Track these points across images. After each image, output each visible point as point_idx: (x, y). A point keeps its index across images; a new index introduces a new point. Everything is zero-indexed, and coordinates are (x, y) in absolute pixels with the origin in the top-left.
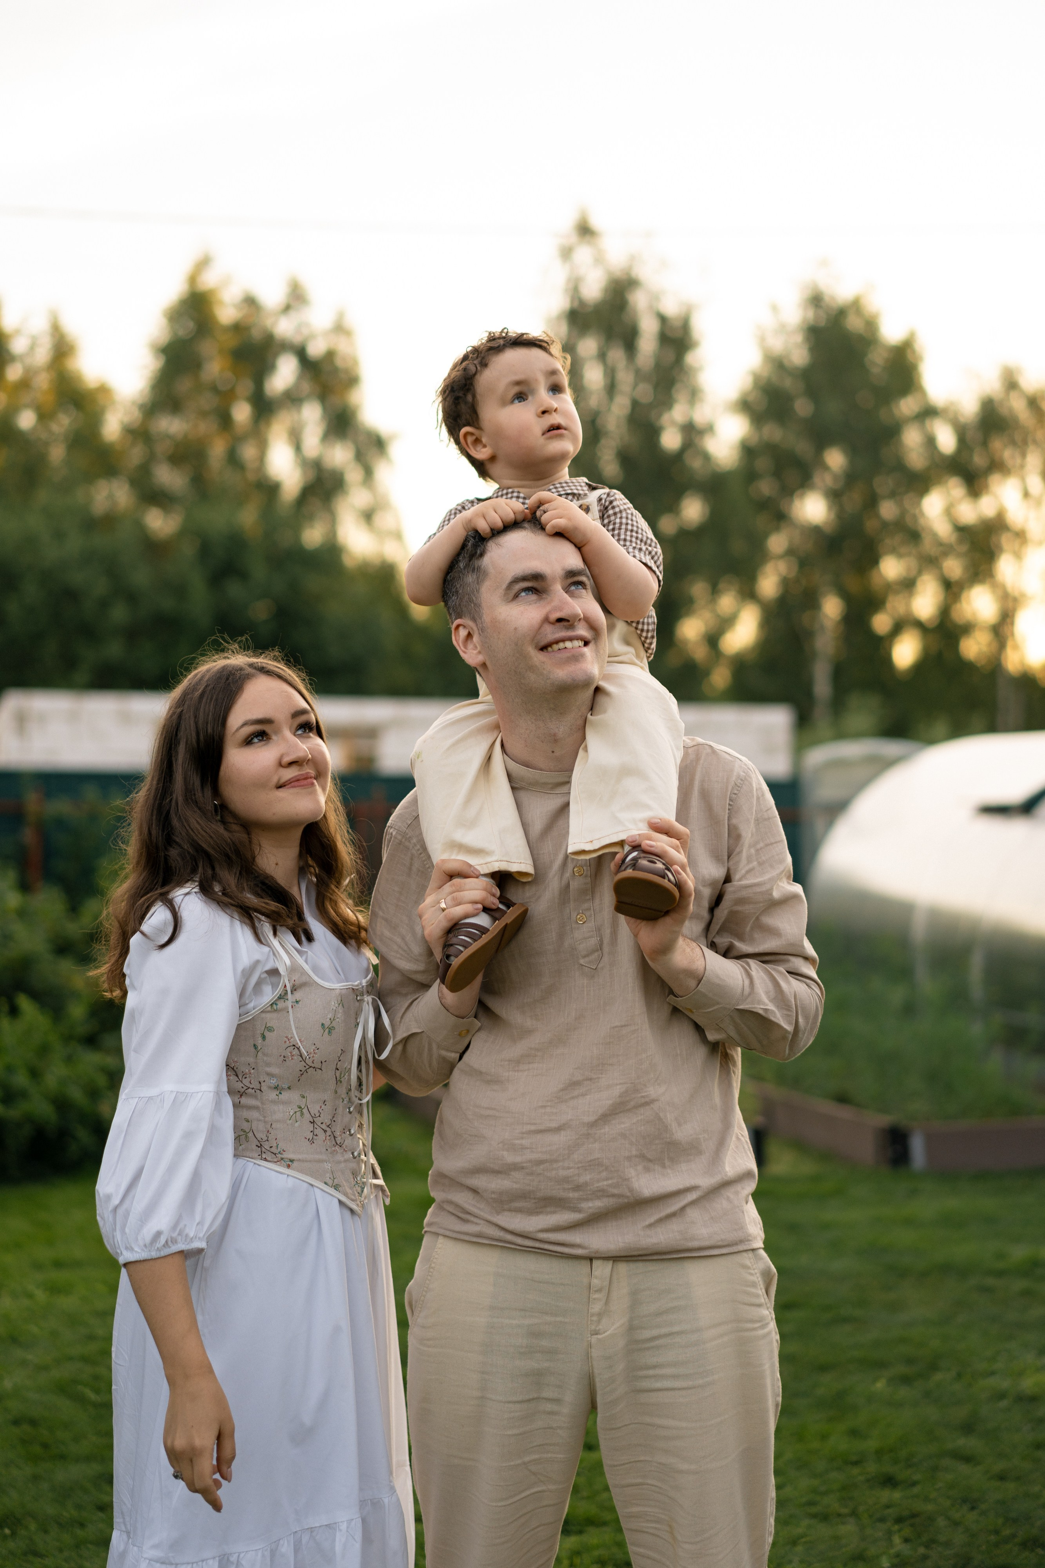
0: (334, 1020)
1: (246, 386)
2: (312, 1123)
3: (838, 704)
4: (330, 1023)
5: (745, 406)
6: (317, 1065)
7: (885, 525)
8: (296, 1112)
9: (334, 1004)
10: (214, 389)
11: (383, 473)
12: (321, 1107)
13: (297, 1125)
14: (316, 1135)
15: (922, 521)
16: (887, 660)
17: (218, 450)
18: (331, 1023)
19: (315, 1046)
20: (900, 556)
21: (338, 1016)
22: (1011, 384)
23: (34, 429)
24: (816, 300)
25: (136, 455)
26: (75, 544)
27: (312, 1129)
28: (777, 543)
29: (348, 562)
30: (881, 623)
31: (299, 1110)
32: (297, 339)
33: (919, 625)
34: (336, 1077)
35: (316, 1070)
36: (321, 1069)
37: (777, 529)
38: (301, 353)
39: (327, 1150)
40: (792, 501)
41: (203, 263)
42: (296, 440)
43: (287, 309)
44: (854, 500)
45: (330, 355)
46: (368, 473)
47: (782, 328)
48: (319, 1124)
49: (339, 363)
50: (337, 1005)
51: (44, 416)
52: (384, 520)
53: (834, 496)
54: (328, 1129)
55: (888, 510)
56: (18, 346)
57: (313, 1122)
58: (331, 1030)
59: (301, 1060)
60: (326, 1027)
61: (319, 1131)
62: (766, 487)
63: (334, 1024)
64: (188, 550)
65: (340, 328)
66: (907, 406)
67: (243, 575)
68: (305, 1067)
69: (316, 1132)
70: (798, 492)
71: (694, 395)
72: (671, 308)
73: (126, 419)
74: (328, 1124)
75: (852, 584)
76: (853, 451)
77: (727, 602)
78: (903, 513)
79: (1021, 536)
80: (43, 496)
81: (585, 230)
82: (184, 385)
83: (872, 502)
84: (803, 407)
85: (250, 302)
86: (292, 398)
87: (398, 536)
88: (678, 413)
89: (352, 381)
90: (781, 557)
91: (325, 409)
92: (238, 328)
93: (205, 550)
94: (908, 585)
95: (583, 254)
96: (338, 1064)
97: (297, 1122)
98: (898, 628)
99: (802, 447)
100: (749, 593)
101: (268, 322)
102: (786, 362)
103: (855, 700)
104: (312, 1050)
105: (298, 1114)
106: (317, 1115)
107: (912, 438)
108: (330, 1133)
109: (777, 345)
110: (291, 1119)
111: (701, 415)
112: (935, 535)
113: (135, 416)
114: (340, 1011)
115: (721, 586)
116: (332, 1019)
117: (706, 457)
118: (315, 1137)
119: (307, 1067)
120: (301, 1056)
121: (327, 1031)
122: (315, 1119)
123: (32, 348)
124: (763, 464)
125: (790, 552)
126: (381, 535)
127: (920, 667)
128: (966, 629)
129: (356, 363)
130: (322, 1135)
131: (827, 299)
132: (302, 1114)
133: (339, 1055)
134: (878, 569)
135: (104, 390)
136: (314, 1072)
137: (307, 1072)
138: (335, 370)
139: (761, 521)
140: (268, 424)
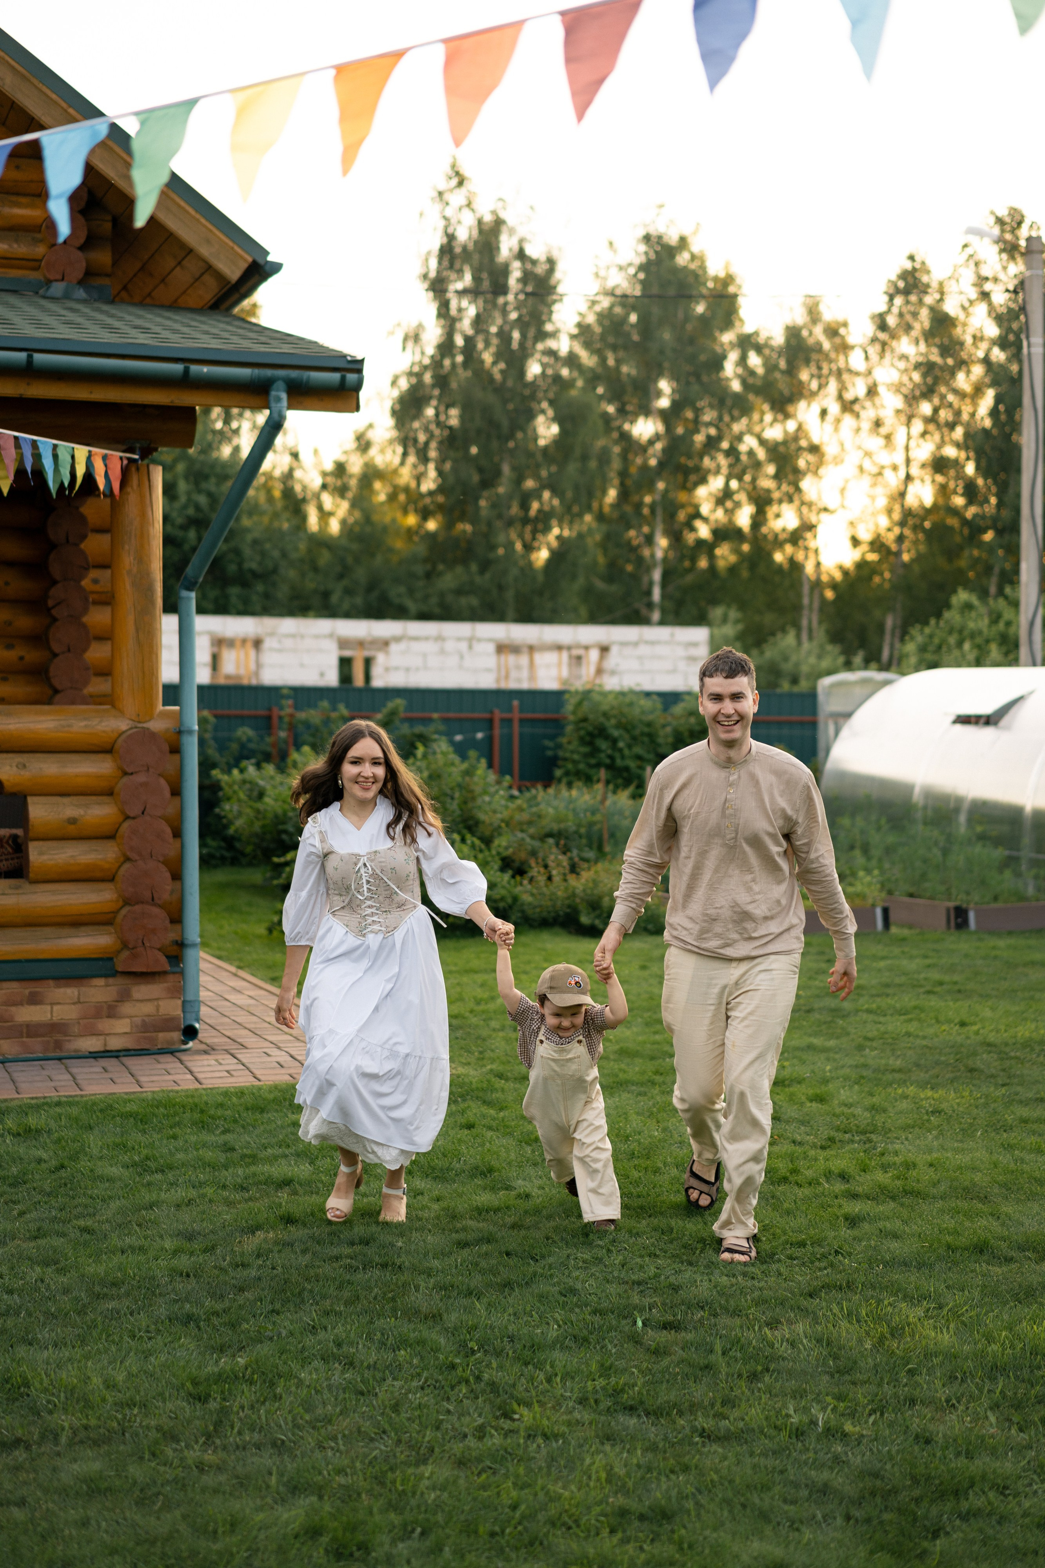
22: (814, 315)
79: (819, 451)
98: (720, 536)
128: (775, 541)
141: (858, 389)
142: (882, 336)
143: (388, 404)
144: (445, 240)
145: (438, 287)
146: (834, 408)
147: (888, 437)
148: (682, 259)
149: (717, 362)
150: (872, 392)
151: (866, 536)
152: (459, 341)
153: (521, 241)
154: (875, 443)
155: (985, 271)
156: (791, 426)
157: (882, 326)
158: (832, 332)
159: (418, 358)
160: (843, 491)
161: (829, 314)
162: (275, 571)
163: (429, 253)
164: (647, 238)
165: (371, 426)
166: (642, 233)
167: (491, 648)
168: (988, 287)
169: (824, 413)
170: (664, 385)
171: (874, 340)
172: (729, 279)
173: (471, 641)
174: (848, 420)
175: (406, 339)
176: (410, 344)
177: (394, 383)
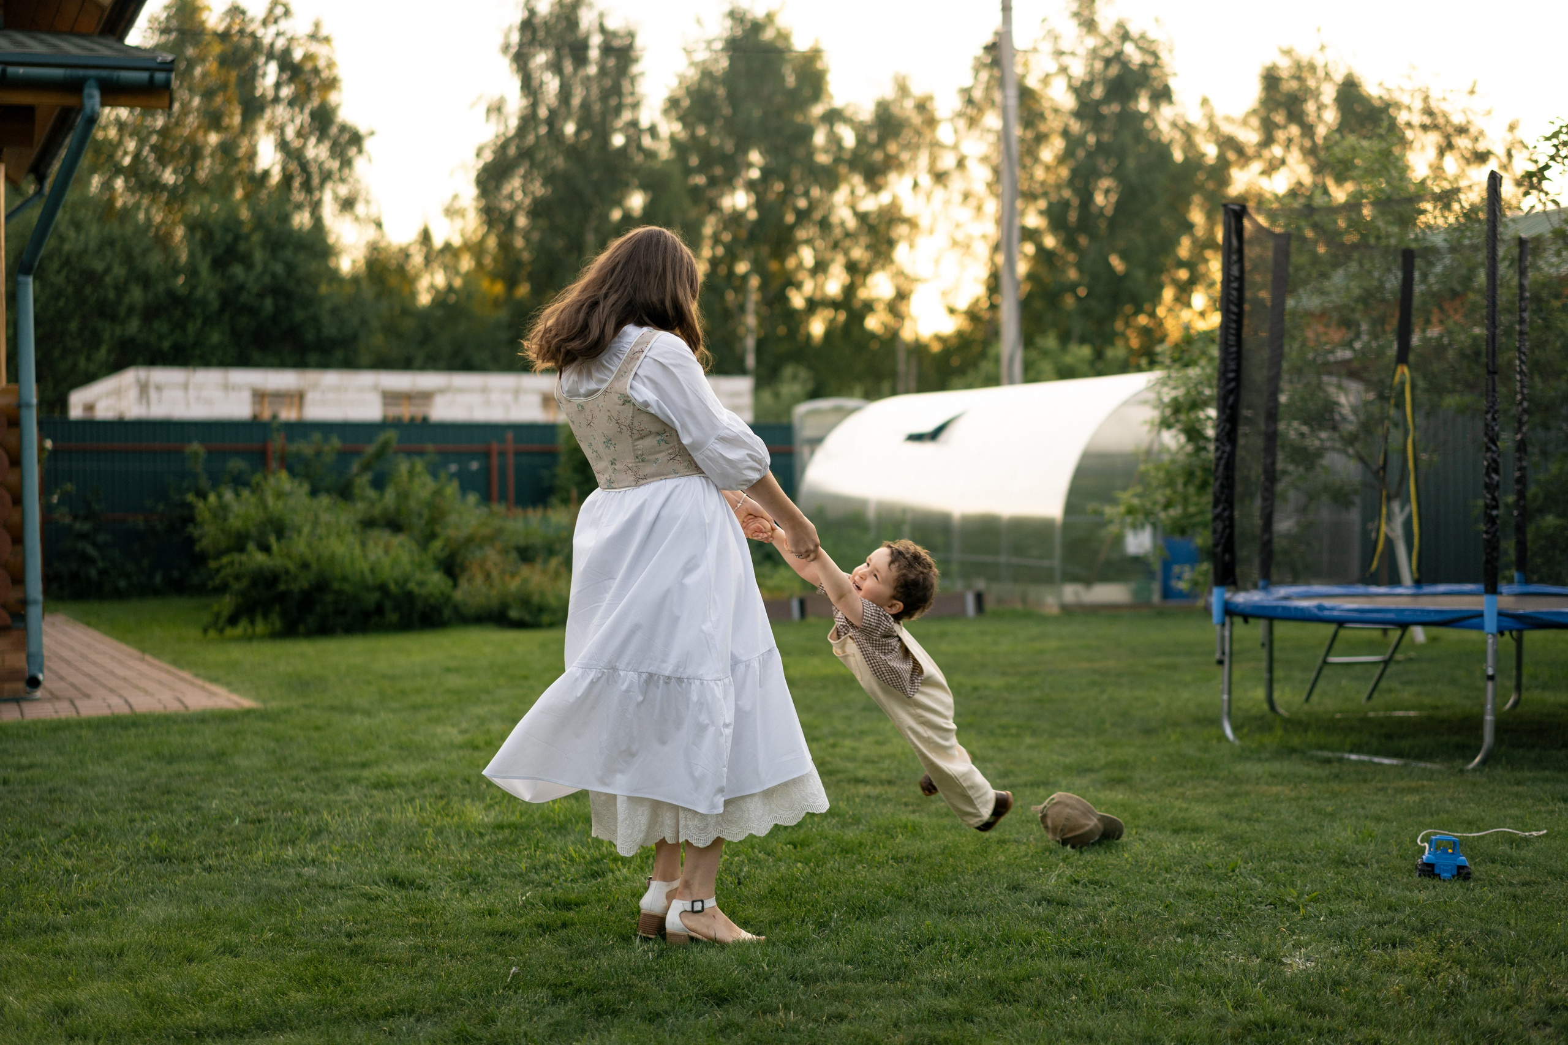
11: (360, 164)
16: (805, 333)
20: (812, 243)
22: (903, 90)
28: (707, 227)
30: (797, 300)
33: (830, 303)
37: (708, 214)
46: (346, 161)
49: (318, 64)
52: (363, 208)
53: (754, 191)
65: (317, 35)
70: (726, 188)
71: (636, 102)
72: (614, 23)
76: (769, 150)
79: (912, 223)
88: (624, 118)
89: (332, 82)
90: (710, 241)
94: (821, 269)
98: (813, 305)
99: (728, 146)
102: (711, 70)
107: (820, 138)
109: (702, 55)
111: (644, 117)
112: (841, 225)
117: (649, 155)
124: (693, 158)
125: (718, 237)
128: (869, 307)
134: (794, 256)
138: (315, 72)
139: (697, 208)
141: (947, 161)
142: (970, 111)
143: (473, 175)
144: (526, 14)
145: (521, 59)
146: (926, 180)
147: (979, 208)
148: (768, 34)
149: (806, 133)
150: (961, 164)
151: (963, 305)
152: (543, 112)
153: (601, 15)
154: (965, 214)
155: (1064, 46)
156: (884, 198)
157: (970, 101)
158: (922, 107)
159: (502, 129)
160: (937, 262)
161: (918, 90)
162: (355, 337)
163: (510, 29)
164: (732, 14)
165: (455, 197)
166: (727, 8)
167: (536, 400)
168: (1066, 60)
169: (916, 185)
170: (755, 156)
171: (960, 115)
172: (815, 54)
173: (517, 392)
174: (939, 193)
175: (489, 111)
176: (494, 117)
177: (478, 155)
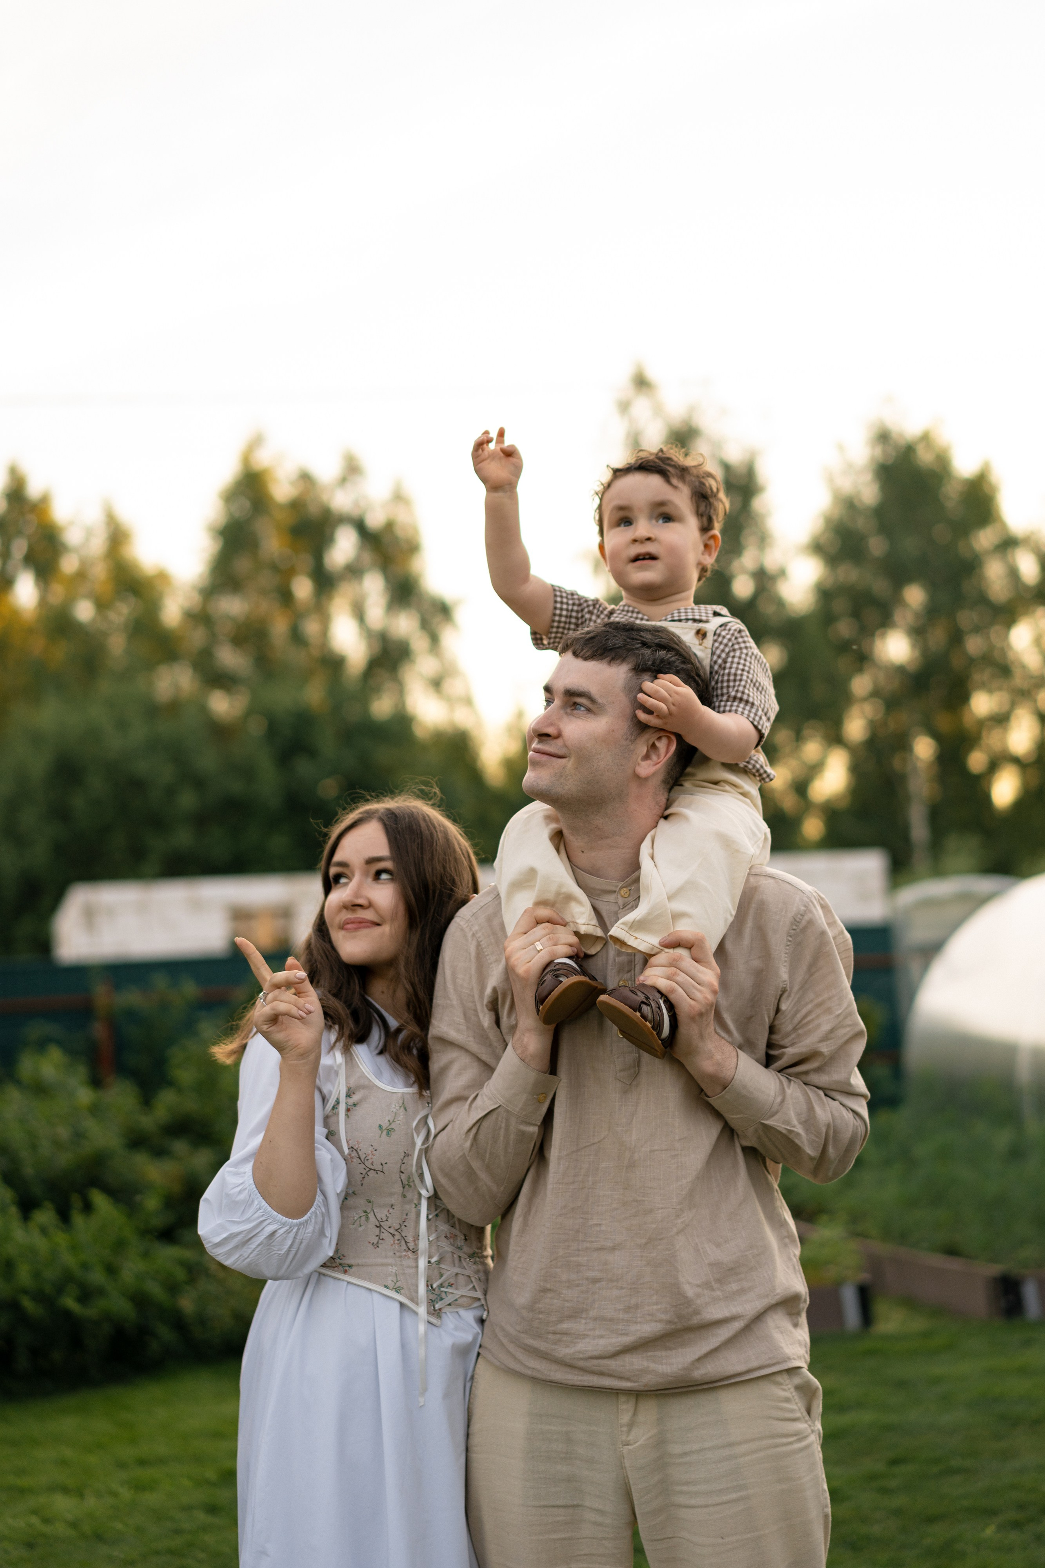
0: (393, 1122)
1: (305, 560)
2: (377, 1227)
3: (936, 846)
4: (388, 1124)
5: (817, 548)
6: (379, 1168)
7: (971, 661)
8: (361, 1217)
9: (395, 1107)
10: (274, 568)
11: (450, 639)
12: (388, 1211)
13: (361, 1229)
14: (383, 1239)
15: (1011, 655)
16: (986, 799)
17: (279, 627)
18: (390, 1124)
19: (372, 1148)
20: (990, 691)
21: (399, 1119)
23: (94, 620)
24: (883, 437)
25: (197, 638)
26: (139, 732)
27: (378, 1233)
28: (861, 684)
29: (419, 732)
30: (977, 761)
31: (364, 1214)
32: (355, 513)
33: (1016, 760)
34: (401, 1180)
35: (377, 1173)
36: (382, 1172)
37: (860, 670)
38: (360, 526)
39: (395, 1254)
40: (872, 643)
41: (256, 442)
42: (359, 613)
43: (343, 481)
44: (938, 637)
45: (390, 526)
46: (434, 639)
47: (849, 467)
48: (387, 1228)
49: (399, 532)
50: (398, 1108)
51: (101, 605)
52: (454, 687)
53: (917, 633)
54: (396, 1233)
55: (974, 645)
56: (73, 537)
57: (379, 1227)
58: (389, 1131)
59: (360, 1162)
60: (384, 1128)
61: (385, 1235)
62: (844, 628)
63: (393, 1126)
64: (256, 728)
65: (399, 497)
66: (984, 539)
67: (311, 752)
68: (365, 1169)
69: (382, 1236)
70: (878, 633)
71: (763, 540)
72: (734, 455)
73: (187, 604)
74: (397, 1228)
75: (944, 722)
76: (932, 587)
77: (812, 749)
78: (992, 647)
80: (105, 687)
81: (641, 383)
82: (242, 565)
83: (956, 638)
84: (877, 546)
85: (306, 478)
86: (354, 571)
87: (468, 701)
88: (748, 560)
89: (412, 548)
90: (865, 699)
91: (387, 579)
92: (296, 505)
93: (273, 729)
94: (1001, 720)
95: (642, 407)
96: (402, 1167)
97: (361, 1226)
98: (994, 766)
99: (880, 586)
100: (836, 738)
101: (325, 497)
102: (856, 502)
103: (952, 842)
104: (370, 1152)
105: (363, 1218)
106: (384, 1219)
107: (994, 570)
108: (399, 1237)
109: (847, 485)
110: (355, 1224)
111: (772, 560)
112: (1023, 667)
113: (194, 600)
114: (402, 1114)
115: (806, 732)
116: (391, 1121)
117: (780, 603)
118: (380, 1241)
119: (368, 1169)
120: (360, 1158)
121: (385, 1133)
122: (382, 1224)
123: (87, 539)
124: (840, 605)
125: (875, 693)
126: (451, 701)
127: (1020, 805)
129: (416, 530)
130: (389, 1240)
131: (894, 435)
132: (367, 1218)
133: (402, 1157)
134: (969, 705)
135: (163, 577)
136: (376, 1175)
137: (368, 1175)
138: (396, 540)
139: (843, 663)
140: (330, 597)
